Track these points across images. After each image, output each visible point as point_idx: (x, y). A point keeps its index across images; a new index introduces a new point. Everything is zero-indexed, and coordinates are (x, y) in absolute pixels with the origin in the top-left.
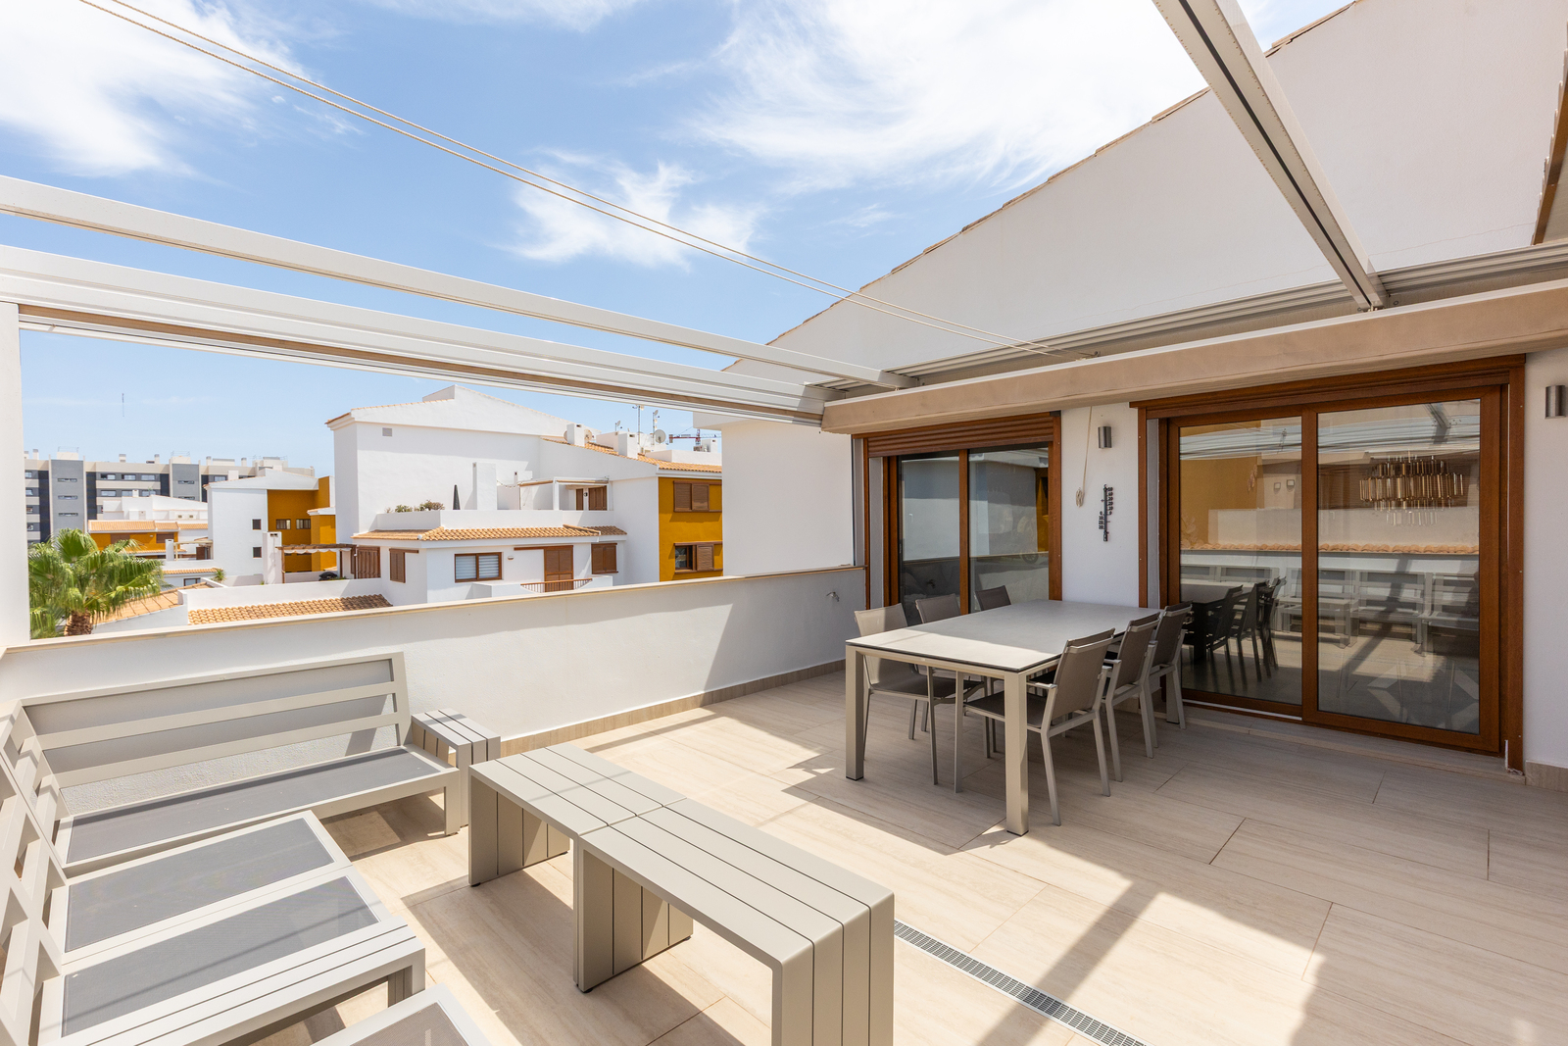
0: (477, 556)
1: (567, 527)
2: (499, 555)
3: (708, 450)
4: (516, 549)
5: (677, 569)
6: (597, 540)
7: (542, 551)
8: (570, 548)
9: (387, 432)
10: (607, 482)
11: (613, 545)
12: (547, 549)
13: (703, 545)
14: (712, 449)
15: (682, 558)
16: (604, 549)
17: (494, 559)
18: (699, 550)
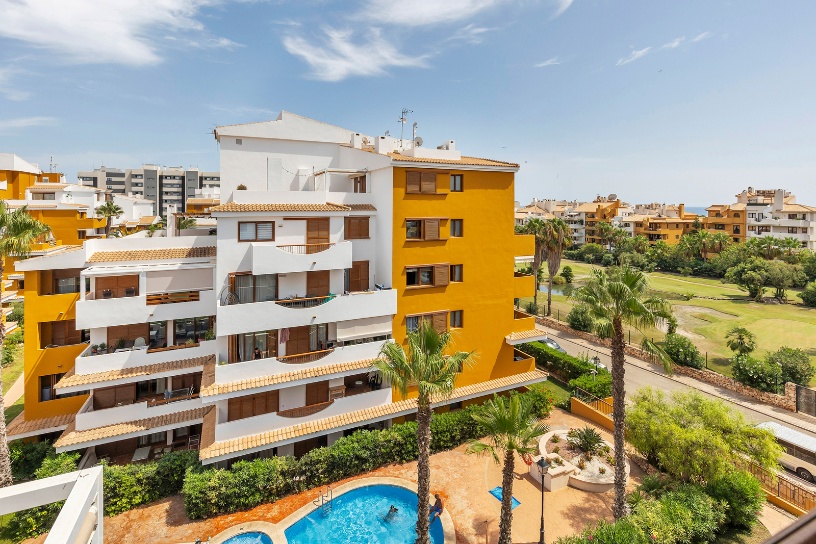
0: (257, 223)
1: (328, 204)
2: (273, 223)
3: (447, 149)
4: (284, 219)
5: (407, 238)
6: (348, 214)
7: (305, 222)
8: (327, 220)
9: (239, 141)
10: (366, 172)
11: (367, 219)
12: (310, 221)
13: (430, 220)
14: (450, 148)
15: (414, 230)
16: (360, 221)
17: (270, 225)
18: (427, 224)
